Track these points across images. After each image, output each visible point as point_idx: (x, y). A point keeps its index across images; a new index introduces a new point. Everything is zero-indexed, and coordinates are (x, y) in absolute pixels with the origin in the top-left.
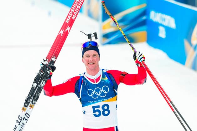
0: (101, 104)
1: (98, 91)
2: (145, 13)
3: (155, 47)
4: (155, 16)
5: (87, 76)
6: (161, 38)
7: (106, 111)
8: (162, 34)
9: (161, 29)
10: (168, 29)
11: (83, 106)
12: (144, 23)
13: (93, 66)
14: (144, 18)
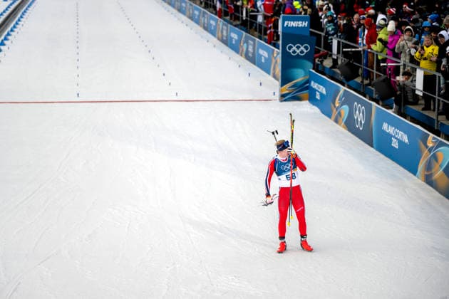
2: (308, 82)
3: (314, 105)
4: (314, 85)
6: (317, 99)
8: (318, 97)
9: (317, 93)
10: (321, 94)
11: (278, 176)
12: (307, 88)
14: (307, 85)
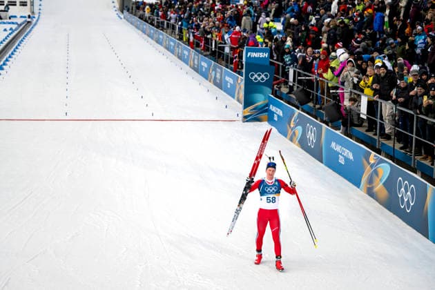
0: (271, 196)
1: (271, 189)
4: (272, 108)
5: (266, 180)
6: (275, 121)
7: (274, 200)
8: (276, 118)
9: (275, 115)
10: (278, 116)
11: (261, 196)
12: (266, 111)
13: (271, 176)
14: (267, 108)
